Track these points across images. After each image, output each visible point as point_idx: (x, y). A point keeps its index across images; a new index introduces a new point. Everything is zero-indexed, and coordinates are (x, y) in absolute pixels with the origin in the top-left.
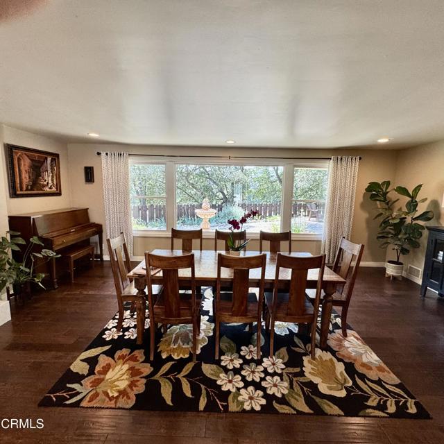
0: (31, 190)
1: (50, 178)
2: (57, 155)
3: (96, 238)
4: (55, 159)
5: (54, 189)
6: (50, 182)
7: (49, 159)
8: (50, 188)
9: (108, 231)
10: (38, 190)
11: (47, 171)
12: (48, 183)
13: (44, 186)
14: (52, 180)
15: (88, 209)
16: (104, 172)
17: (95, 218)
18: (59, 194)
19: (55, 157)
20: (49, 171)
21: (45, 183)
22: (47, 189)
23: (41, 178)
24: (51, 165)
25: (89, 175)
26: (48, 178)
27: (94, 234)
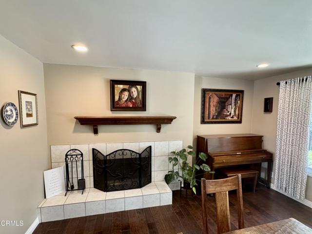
0: (216, 119)
1: (233, 110)
2: (242, 92)
3: (265, 165)
4: (239, 95)
5: (235, 118)
6: (233, 112)
7: (234, 96)
8: (232, 118)
9: (277, 161)
10: (221, 119)
11: (231, 104)
12: (230, 114)
13: (227, 116)
14: (235, 111)
15: (263, 136)
16: (281, 101)
17: (267, 146)
18: (240, 122)
19: (240, 93)
20: (233, 104)
21: (229, 114)
22: (229, 118)
23: (225, 110)
24: (236, 100)
25: (268, 105)
26: (231, 110)
27: (264, 160)
